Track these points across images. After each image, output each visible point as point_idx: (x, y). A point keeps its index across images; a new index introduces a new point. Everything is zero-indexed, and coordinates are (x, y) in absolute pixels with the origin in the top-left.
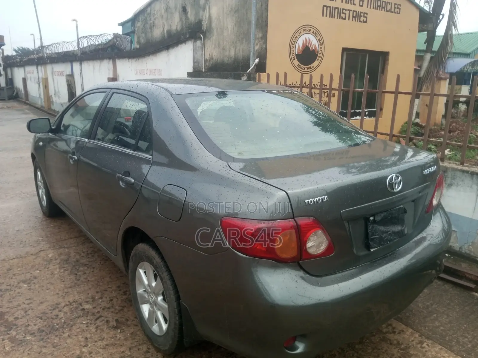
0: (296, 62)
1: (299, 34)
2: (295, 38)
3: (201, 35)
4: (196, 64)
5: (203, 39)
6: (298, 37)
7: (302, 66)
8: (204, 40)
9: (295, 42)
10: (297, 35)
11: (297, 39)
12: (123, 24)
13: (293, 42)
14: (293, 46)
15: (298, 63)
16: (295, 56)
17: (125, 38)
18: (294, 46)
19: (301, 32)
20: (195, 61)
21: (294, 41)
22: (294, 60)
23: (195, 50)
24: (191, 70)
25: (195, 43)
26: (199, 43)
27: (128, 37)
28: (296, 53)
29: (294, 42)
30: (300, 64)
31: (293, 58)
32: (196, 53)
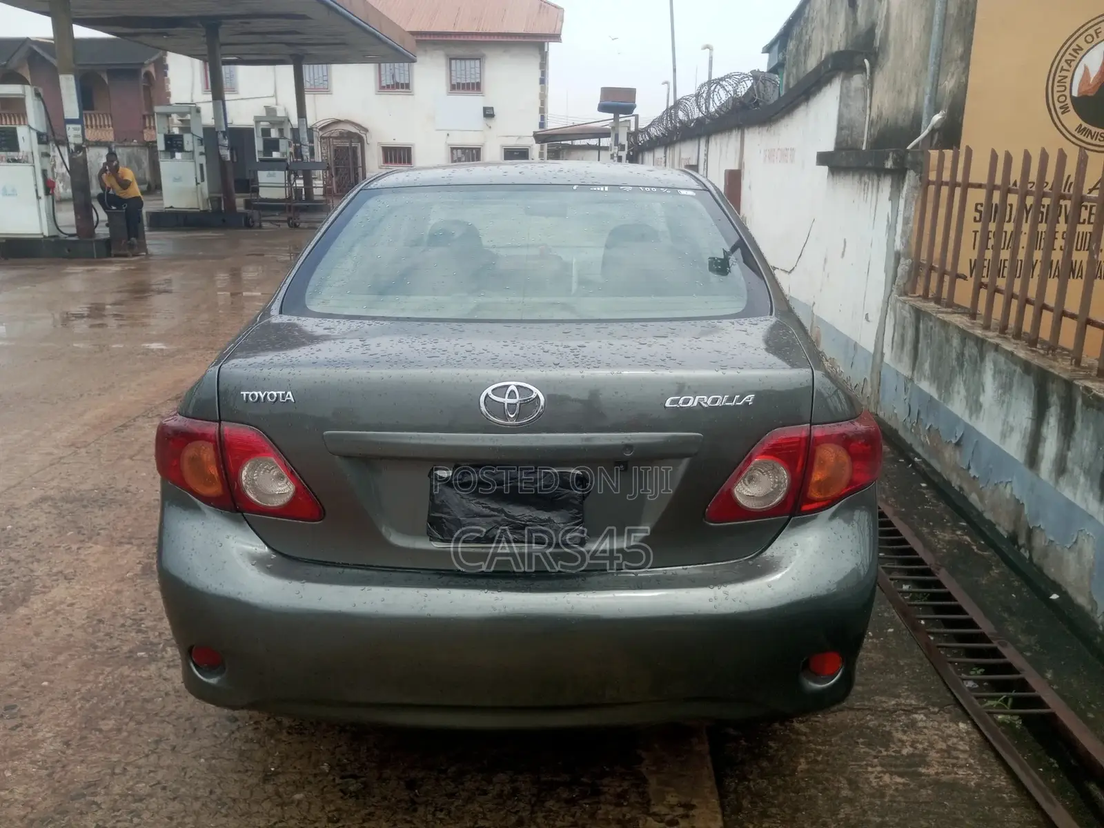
0: (1072, 120)
1: (1089, 39)
2: (1075, 50)
3: (866, 61)
4: (845, 132)
5: (868, 71)
6: (1085, 47)
7: (1094, 129)
8: (872, 73)
9: (1074, 64)
10: (1081, 42)
11: (1081, 53)
12: (768, 49)
13: (1063, 64)
14: (1064, 73)
15: (1080, 121)
16: (1069, 101)
17: (770, 80)
18: (1069, 74)
19: (1097, 34)
20: (845, 123)
21: (1066, 61)
22: (1063, 113)
23: (844, 99)
24: (829, 146)
25: (845, 82)
26: (857, 80)
27: (777, 76)
28: (1075, 94)
29: (1069, 62)
30: (1085, 125)
31: (1061, 108)
32: (847, 106)
